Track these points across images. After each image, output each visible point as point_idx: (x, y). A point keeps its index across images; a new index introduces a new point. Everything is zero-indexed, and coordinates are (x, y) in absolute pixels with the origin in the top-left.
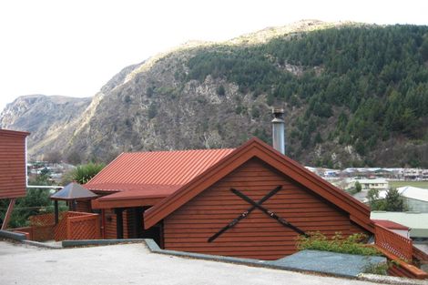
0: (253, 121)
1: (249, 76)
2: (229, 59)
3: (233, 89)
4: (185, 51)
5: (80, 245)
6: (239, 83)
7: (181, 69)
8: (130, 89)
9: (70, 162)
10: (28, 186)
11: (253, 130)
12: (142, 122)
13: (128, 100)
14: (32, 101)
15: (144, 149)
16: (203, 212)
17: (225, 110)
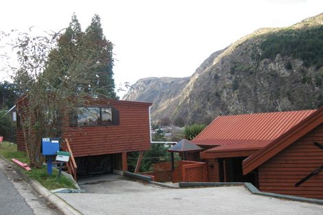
0: (317, 88)
1: (311, 53)
2: (294, 40)
3: (299, 63)
4: (258, 37)
5: (193, 186)
6: (303, 59)
7: (256, 51)
8: (218, 69)
9: (176, 125)
10: (152, 142)
11: (317, 96)
12: (228, 93)
13: (216, 77)
14: (148, 81)
15: (230, 113)
16: (291, 162)
17: (293, 81)
